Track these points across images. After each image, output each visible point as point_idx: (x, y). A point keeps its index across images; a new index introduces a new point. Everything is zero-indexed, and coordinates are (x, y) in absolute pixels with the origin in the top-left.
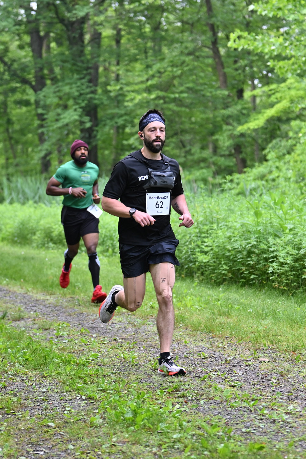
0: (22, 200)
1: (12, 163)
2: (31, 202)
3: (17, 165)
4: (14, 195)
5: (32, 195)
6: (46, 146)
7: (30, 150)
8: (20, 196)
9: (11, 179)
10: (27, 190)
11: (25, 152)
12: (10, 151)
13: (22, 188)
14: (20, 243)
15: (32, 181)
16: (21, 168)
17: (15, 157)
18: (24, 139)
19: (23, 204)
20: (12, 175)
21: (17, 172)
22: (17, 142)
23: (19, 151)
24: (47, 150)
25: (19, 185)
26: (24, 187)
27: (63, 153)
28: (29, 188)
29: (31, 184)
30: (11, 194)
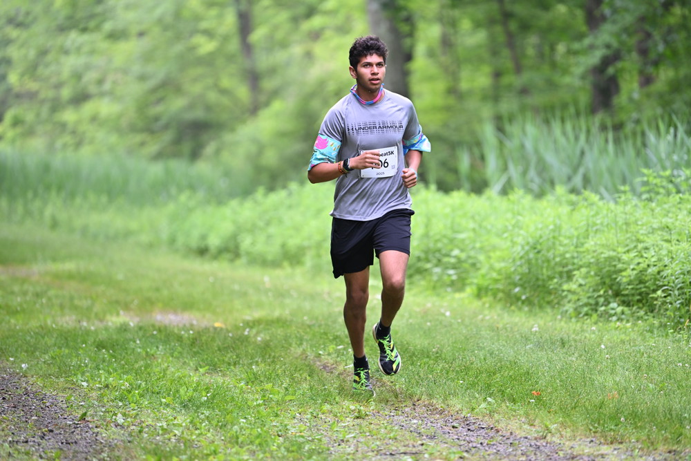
0: (535, 187)
1: (509, 87)
2: (560, 190)
3: (524, 91)
4: (514, 171)
5: (566, 170)
6: (606, 35)
7: (561, 48)
8: (532, 173)
9: (508, 128)
10: (550, 158)
11: (546, 56)
12: (506, 52)
13: (536, 151)
14: (529, 302)
15: (564, 133)
16: (536, 99)
17: (518, 69)
18: (544, 18)
19: (540, 195)
20: (511, 119)
21: (523, 109)
22: (525, 27)
23: (530, 51)
24: (608, 46)
25: (529, 145)
26: (542, 149)
27: (653, 56)
28: (557, 151)
29: (562, 140)
30: (505, 168)
